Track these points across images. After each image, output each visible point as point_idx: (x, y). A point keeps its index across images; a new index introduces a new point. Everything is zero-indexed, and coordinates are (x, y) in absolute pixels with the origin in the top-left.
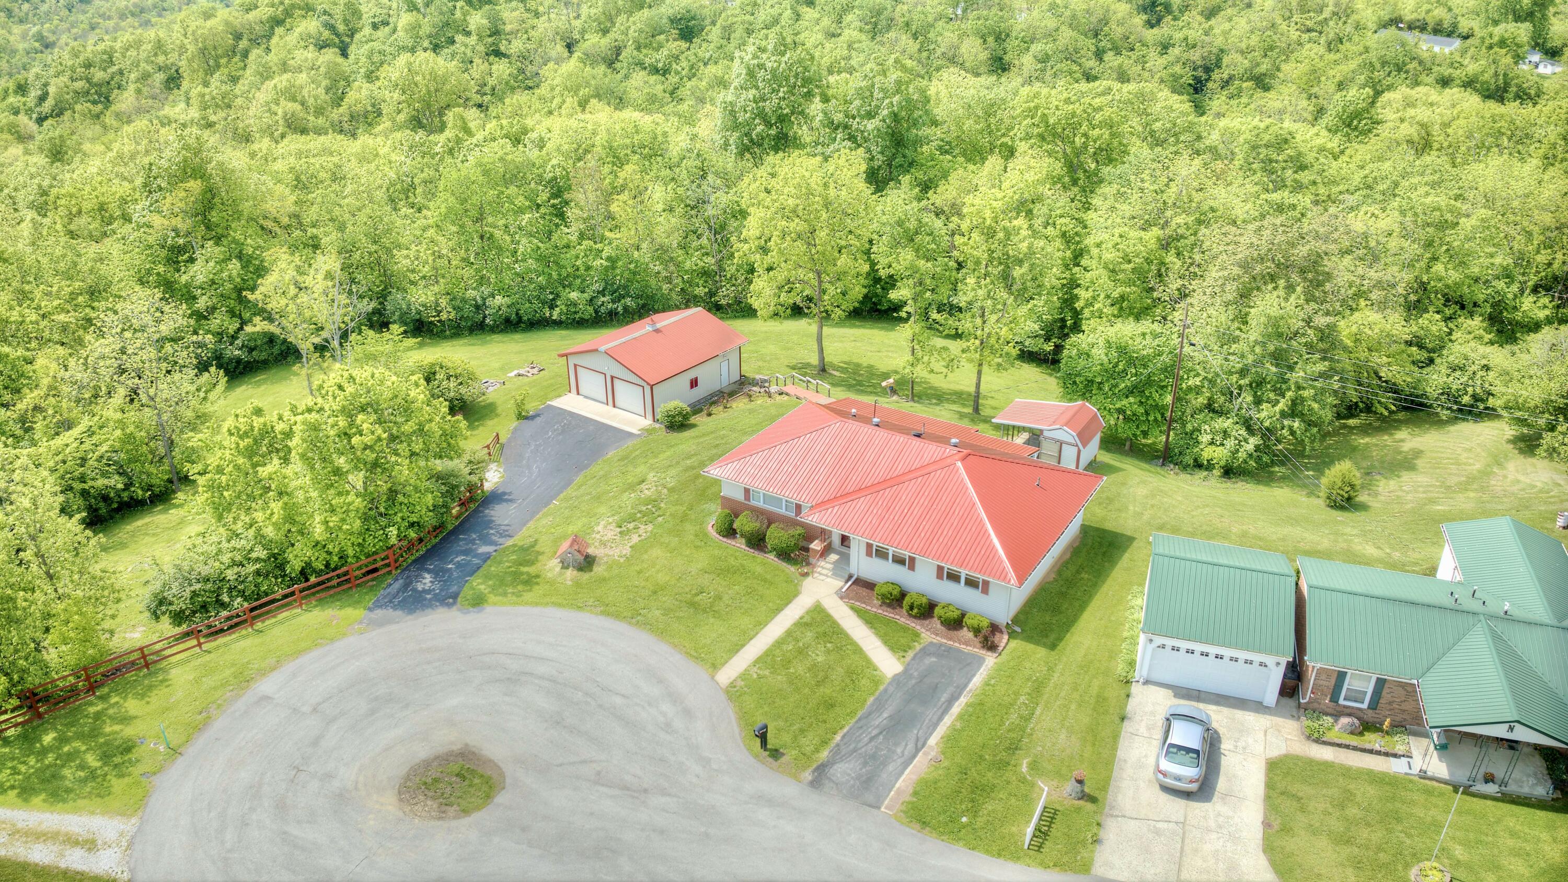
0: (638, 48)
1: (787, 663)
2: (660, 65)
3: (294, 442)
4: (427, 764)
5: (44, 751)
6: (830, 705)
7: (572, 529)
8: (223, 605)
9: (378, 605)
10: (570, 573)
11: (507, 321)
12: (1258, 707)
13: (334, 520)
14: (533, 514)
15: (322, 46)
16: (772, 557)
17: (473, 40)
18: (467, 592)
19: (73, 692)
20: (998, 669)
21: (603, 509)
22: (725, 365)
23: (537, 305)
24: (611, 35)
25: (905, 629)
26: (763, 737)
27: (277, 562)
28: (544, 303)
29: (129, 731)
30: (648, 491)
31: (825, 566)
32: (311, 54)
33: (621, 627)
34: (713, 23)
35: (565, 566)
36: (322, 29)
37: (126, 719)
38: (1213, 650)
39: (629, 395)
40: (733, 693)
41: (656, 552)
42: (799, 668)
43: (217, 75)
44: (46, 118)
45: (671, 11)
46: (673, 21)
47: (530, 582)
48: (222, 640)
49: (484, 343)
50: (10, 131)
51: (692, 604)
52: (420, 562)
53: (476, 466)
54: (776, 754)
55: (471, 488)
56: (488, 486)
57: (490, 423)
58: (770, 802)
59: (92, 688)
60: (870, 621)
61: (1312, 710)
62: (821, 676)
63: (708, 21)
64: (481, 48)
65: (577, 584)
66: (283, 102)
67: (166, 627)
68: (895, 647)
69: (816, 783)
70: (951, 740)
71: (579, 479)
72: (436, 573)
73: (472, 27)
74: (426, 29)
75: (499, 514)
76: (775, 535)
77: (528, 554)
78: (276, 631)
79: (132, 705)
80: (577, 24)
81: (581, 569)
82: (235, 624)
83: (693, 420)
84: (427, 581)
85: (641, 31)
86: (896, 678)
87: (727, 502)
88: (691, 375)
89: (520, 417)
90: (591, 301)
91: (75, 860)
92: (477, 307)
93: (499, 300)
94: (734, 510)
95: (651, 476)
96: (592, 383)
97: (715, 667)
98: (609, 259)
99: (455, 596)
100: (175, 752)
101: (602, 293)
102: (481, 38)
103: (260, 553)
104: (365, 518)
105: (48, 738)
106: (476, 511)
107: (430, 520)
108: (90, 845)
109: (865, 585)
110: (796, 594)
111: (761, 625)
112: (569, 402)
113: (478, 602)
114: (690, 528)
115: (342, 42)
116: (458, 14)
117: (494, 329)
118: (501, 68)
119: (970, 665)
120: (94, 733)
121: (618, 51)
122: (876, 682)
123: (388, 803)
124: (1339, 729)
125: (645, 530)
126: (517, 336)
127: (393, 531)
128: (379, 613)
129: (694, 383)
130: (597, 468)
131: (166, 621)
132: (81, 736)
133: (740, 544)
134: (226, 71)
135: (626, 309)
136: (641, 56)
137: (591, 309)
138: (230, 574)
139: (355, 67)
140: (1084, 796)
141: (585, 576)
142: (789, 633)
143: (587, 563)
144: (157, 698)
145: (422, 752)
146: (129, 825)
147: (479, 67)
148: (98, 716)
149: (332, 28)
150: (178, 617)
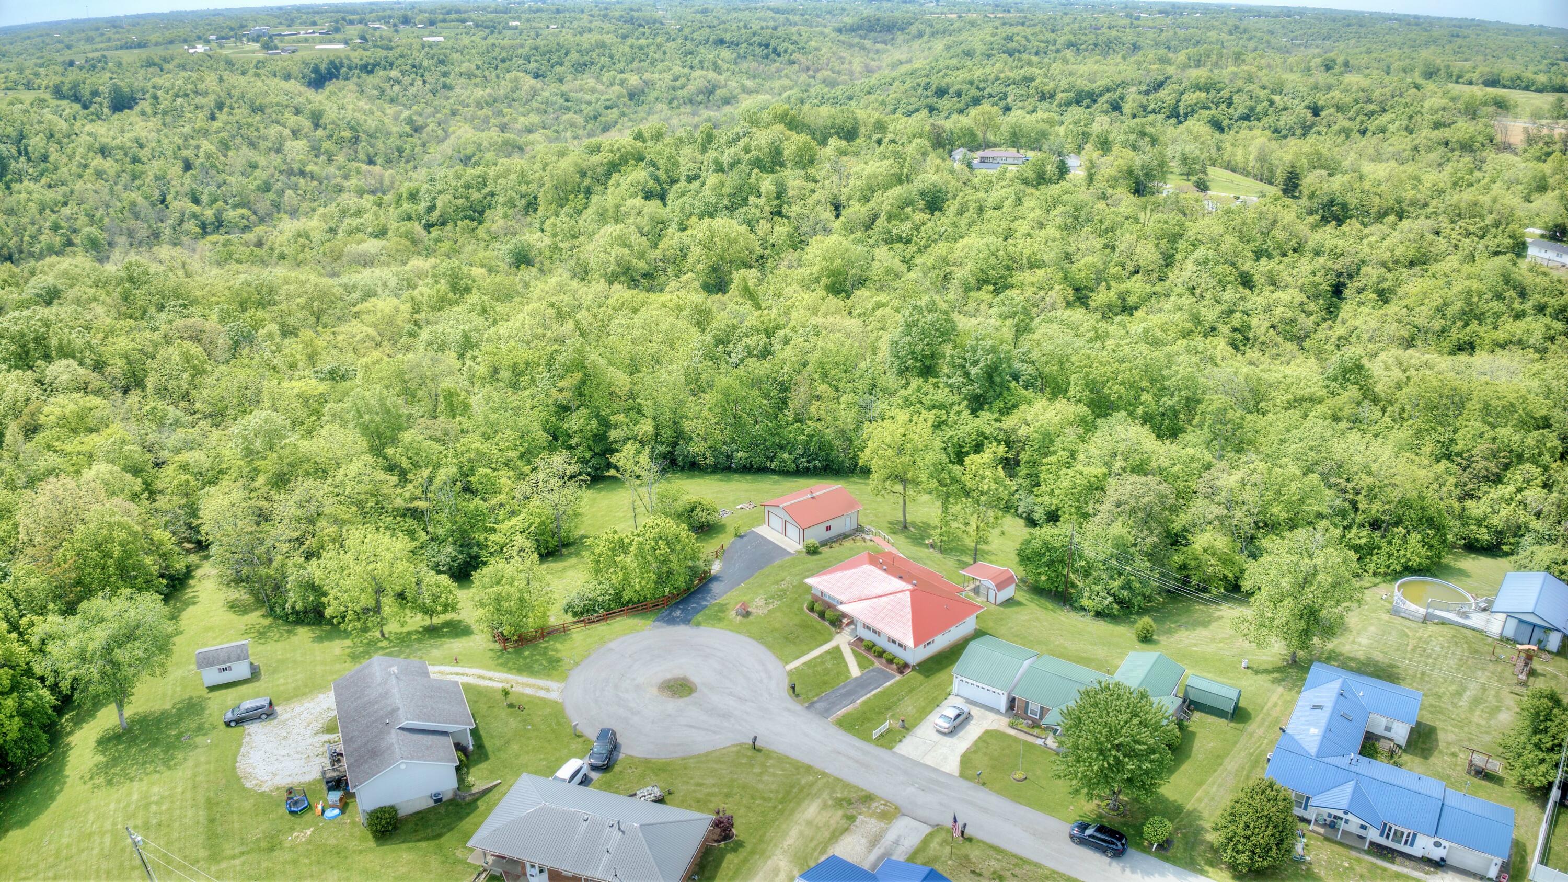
0: (889, 220)
1: (815, 666)
2: (904, 235)
3: (632, 549)
4: (670, 680)
5: (525, 658)
6: (825, 683)
7: (745, 599)
8: (595, 611)
9: (658, 620)
10: (739, 618)
11: (744, 466)
12: (998, 712)
13: (644, 583)
14: (732, 588)
15: (648, 196)
16: (827, 623)
17: (762, 201)
18: (694, 620)
19: (535, 638)
20: (899, 681)
21: (761, 591)
22: (848, 520)
23: (763, 458)
24: (871, 204)
25: (870, 660)
26: (793, 688)
27: (618, 596)
28: (767, 458)
29: (559, 655)
30: (783, 585)
31: (847, 630)
32: (638, 202)
33: (755, 643)
34: (955, 197)
35: (737, 614)
36: (648, 179)
37: (556, 651)
38: (992, 689)
39: (793, 531)
40: (790, 673)
41: (778, 614)
42: (819, 669)
43: (566, 209)
44: (433, 225)
45: (921, 186)
46: (922, 194)
47: (720, 620)
48: (593, 625)
49: (729, 480)
50: (406, 237)
51: (786, 638)
52: (677, 604)
53: (708, 563)
54: (798, 696)
55: (705, 572)
56: (713, 572)
57: (721, 536)
58: (789, 710)
59: (543, 636)
60: (856, 654)
61: (1016, 716)
62: (827, 672)
63: (950, 196)
64: (767, 209)
65: (741, 623)
66: (615, 246)
67: (569, 618)
68: (861, 666)
69: (808, 708)
70: (865, 702)
71: (757, 574)
72: (683, 610)
73: (763, 190)
74: (727, 190)
75: (716, 587)
76: (828, 614)
77: (723, 608)
78: (616, 625)
79: (558, 646)
80: (845, 190)
81: (744, 616)
82: (599, 620)
83: (821, 549)
84: (678, 613)
85: (892, 205)
86: (856, 678)
87: (814, 596)
88: (827, 524)
89: (736, 535)
90: (795, 460)
91: (542, 694)
92: (728, 457)
93: (740, 454)
94: (816, 599)
95: (788, 579)
96: (776, 522)
97: (787, 663)
98: (808, 436)
99: (689, 621)
100: (577, 664)
101: (802, 456)
102: (769, 200)
103: (611, 591)
104: (656, 583)
105: (527, 653)
106: (706, 584)
107: (683, 586)
108: (548, 690)
109: (860, 640)
110: (831, 640)
111: (811, 650)
112: (763, 531)
113: (698, 624)
114: (796, 606)
115: (662, 189)
116: (753, 180)
117: (735, 471)
118: (782, 230)
119: (888, 677)
120: (545, 654)
121: (875, 217)
122: (847, 678)
123: (655, 691)
124: (1022, 724)
125: (777, 603)
126: (749, 477)
127: (667, 590)
128: (657, 623)
129: (828, 528)
130: (766, 570)
131: (570, 614)
132: (540, 654)
133: (815, 616)
134: (573, 205)
135: (815, 467)
136: (890, 226)
137: (794, 465)
138: (600, 599)
139: (671, 216)
140: (904, 727)
141: (745, 620)
142: (821, 655)
143: (747, 614)
144: (568, 644)
145: (669, 676)
146: (562, 685)
147: (763, 227)
148: (546, 648)
149: (657, 179)
150: (575, 614)
